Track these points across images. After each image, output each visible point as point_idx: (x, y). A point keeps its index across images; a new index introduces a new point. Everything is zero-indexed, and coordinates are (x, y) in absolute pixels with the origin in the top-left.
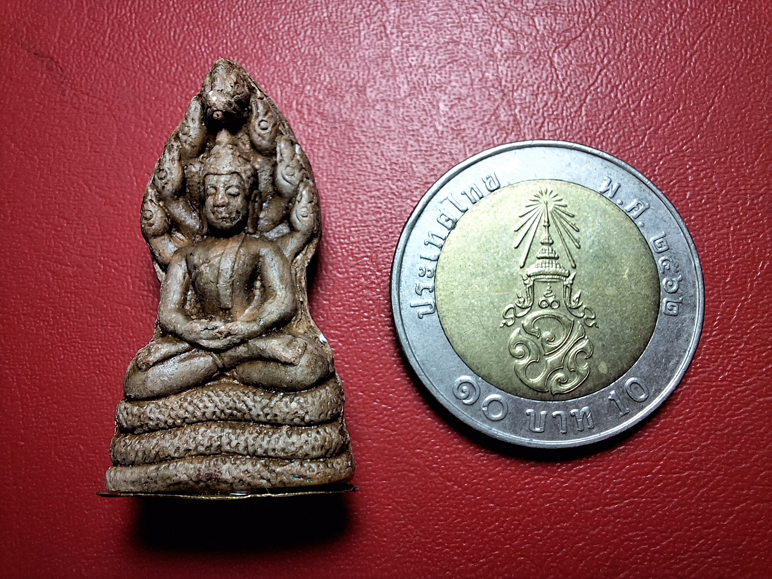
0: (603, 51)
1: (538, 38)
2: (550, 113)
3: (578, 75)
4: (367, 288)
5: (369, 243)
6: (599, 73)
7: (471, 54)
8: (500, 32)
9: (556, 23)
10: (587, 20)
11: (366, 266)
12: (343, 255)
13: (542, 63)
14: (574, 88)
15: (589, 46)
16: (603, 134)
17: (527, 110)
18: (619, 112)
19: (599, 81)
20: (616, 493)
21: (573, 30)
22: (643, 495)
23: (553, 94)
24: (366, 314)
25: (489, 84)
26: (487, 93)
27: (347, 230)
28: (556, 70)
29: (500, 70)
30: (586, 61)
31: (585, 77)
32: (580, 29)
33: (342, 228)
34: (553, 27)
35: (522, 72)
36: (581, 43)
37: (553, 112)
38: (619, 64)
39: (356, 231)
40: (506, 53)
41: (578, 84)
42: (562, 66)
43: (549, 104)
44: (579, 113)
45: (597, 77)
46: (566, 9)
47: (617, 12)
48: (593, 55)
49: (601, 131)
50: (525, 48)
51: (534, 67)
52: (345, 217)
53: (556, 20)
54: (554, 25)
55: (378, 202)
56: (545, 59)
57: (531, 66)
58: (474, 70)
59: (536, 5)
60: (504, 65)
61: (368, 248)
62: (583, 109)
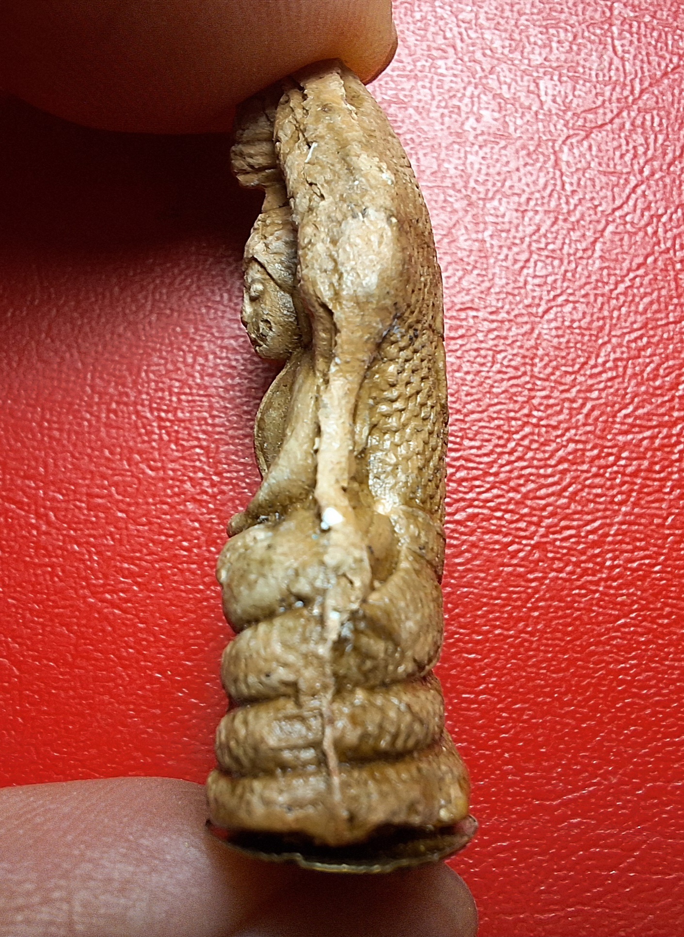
0: (645, 153)
1: (541, 117)
2: (542, 246)
3: (598, 188)
4: (194, 500)
5: (207, 424)
6: (634, 190)
7: (426, 128)
8: (479, 97)
9: (574, 96)
10: (626, 98)
11: (198, 464)
12: (161, 438)
13: (542, 159)
14: (588, 209)
15: (623, 142)
16: (625, 294)
17: (504, 235)
18: (656, 261)
19: (631, 203)
20: (556, 893)
21: (601, 111)
22: (598, 903)
23: (552, 215)
24: (185, 544)
25: (448, 182)
26: (442, 197)
27: (174, 399)
28: (562, 174)
29: (468, 161)
30: (615, 165)
31: (609, 194)
32: (612, 111)
33: (167, 393)
34: (568, 101)
35: (505, 169)
36: (611, 136)
37: (547, 244)
38: (668, 180)
39: (188, 401)
40: (483, 133)
41: (596, 203)
42: (574, 169)
43: (543, 231)
44: (590, 253)
45: (628, 197)
46: (593, 73)
47: (676, 92)
48: (628, 157)
49: (621, 288)
50: (516, 130)
51: (526, 164)
52: (174, 376)
53: (574, 89)
54: (570, 97)
55: (232, 357)
56: (546, 153)
57: (522, 162)
58: (425, 155)
59: (545, 59)
60: (477, 153)
61: (204, 432)
62: (598, 246)
